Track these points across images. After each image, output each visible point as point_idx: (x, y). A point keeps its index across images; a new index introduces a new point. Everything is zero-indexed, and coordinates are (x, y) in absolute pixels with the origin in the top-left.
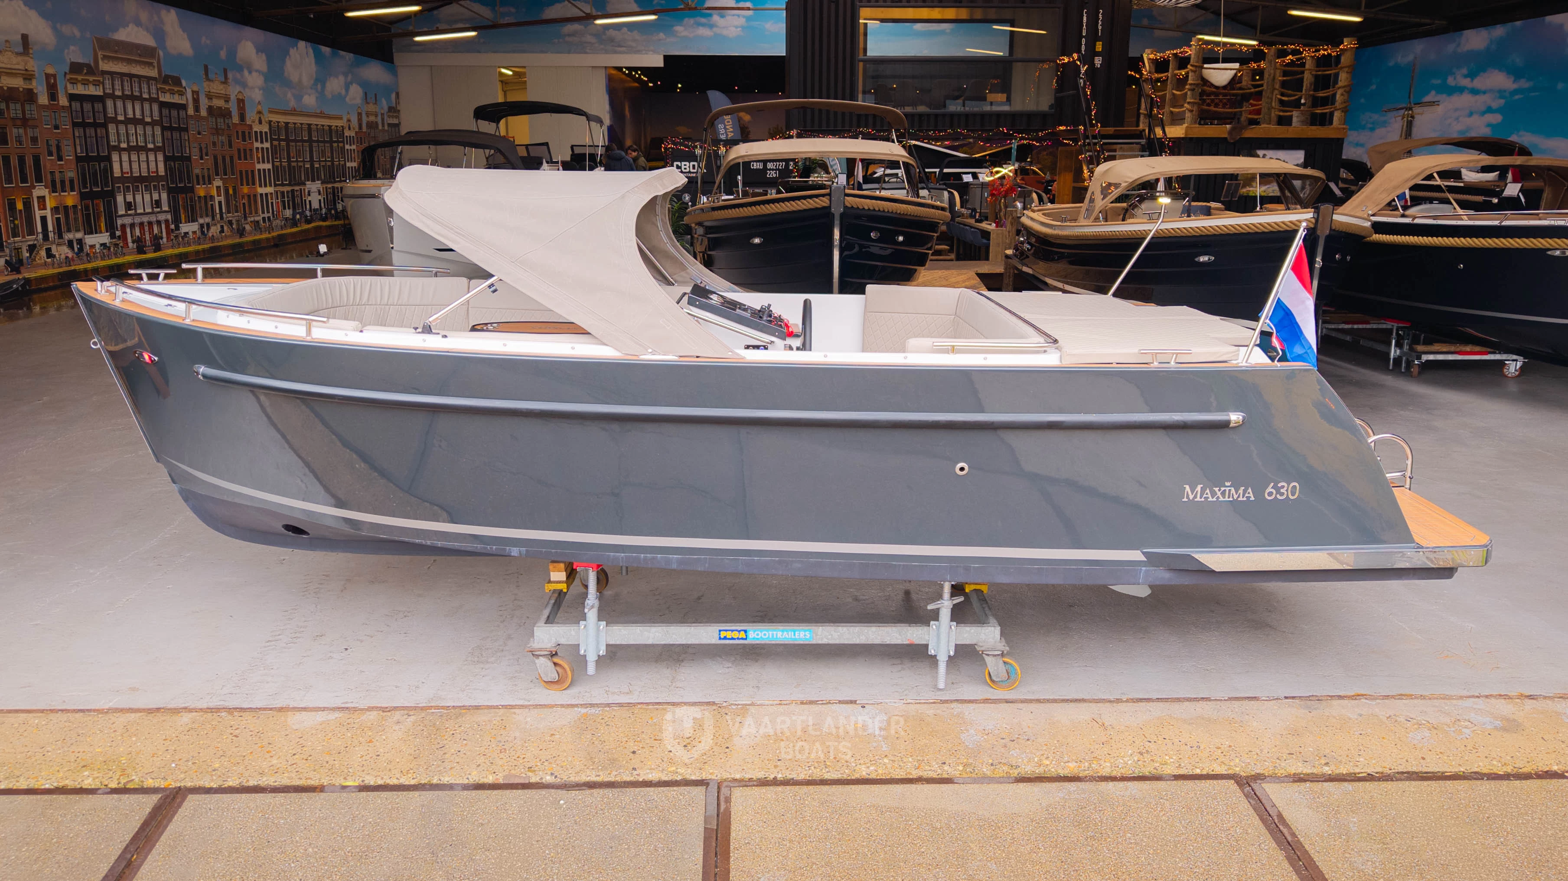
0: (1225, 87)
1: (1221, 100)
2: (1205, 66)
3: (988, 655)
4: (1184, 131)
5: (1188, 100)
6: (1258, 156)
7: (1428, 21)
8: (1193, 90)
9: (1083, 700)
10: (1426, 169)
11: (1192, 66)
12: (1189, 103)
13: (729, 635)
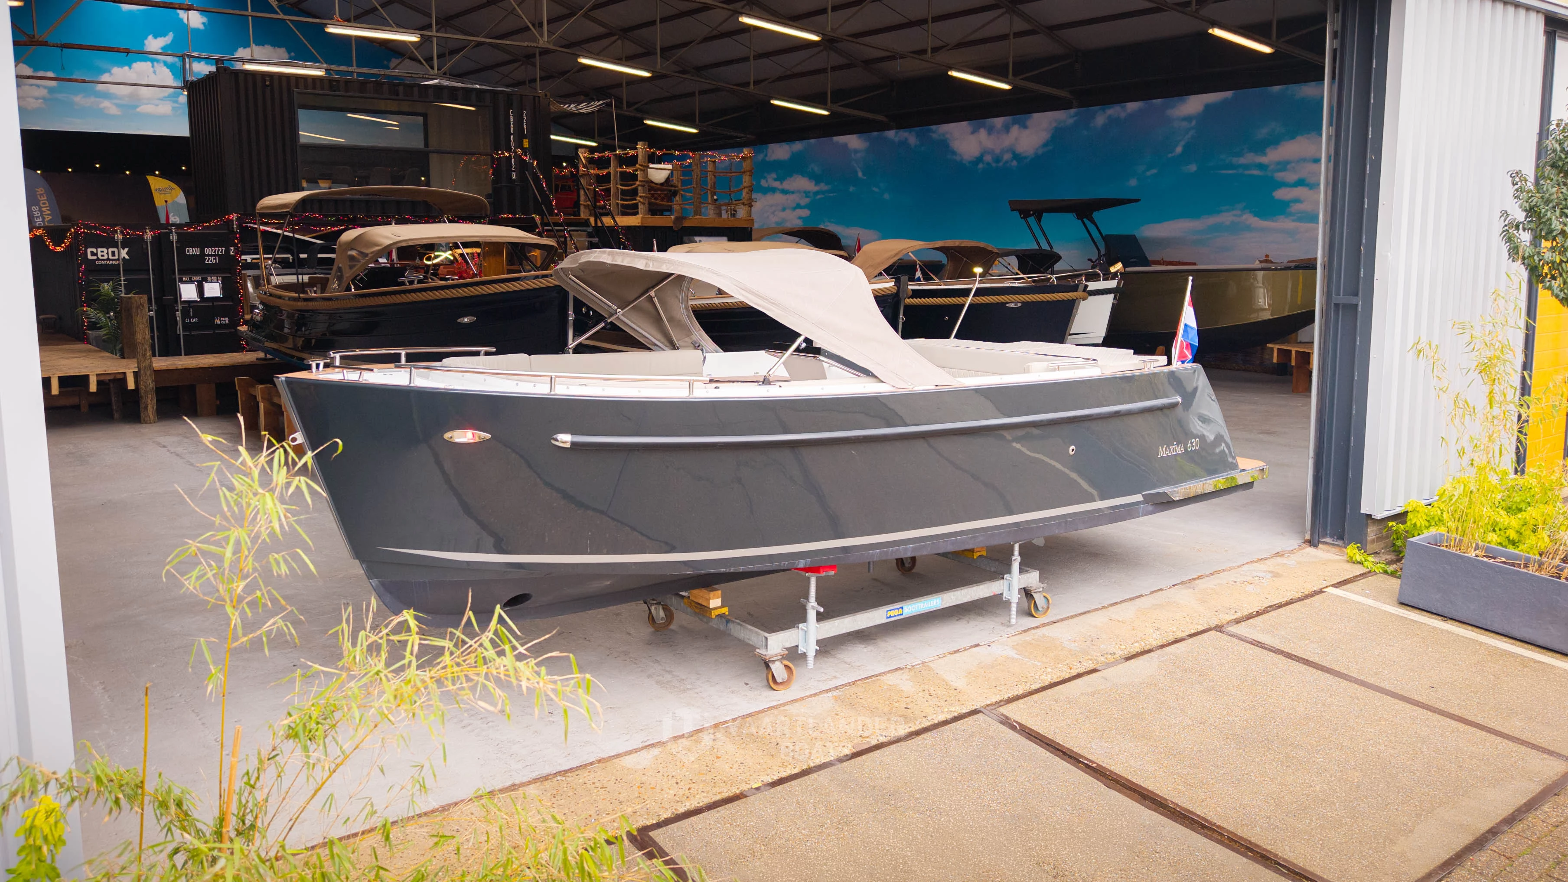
0: (662, 184)
1: (659, 195)
2: (651, 166)
3: (1036, 592)
4: (639, 221)
5: (640, 194)
6: (696, 242)
7: (742, 135)
8: (643, 186)
9: (1088, 612)
10: (902, 250)
11: (640, 165)
12: (640, 197)
13: (892, 613)
